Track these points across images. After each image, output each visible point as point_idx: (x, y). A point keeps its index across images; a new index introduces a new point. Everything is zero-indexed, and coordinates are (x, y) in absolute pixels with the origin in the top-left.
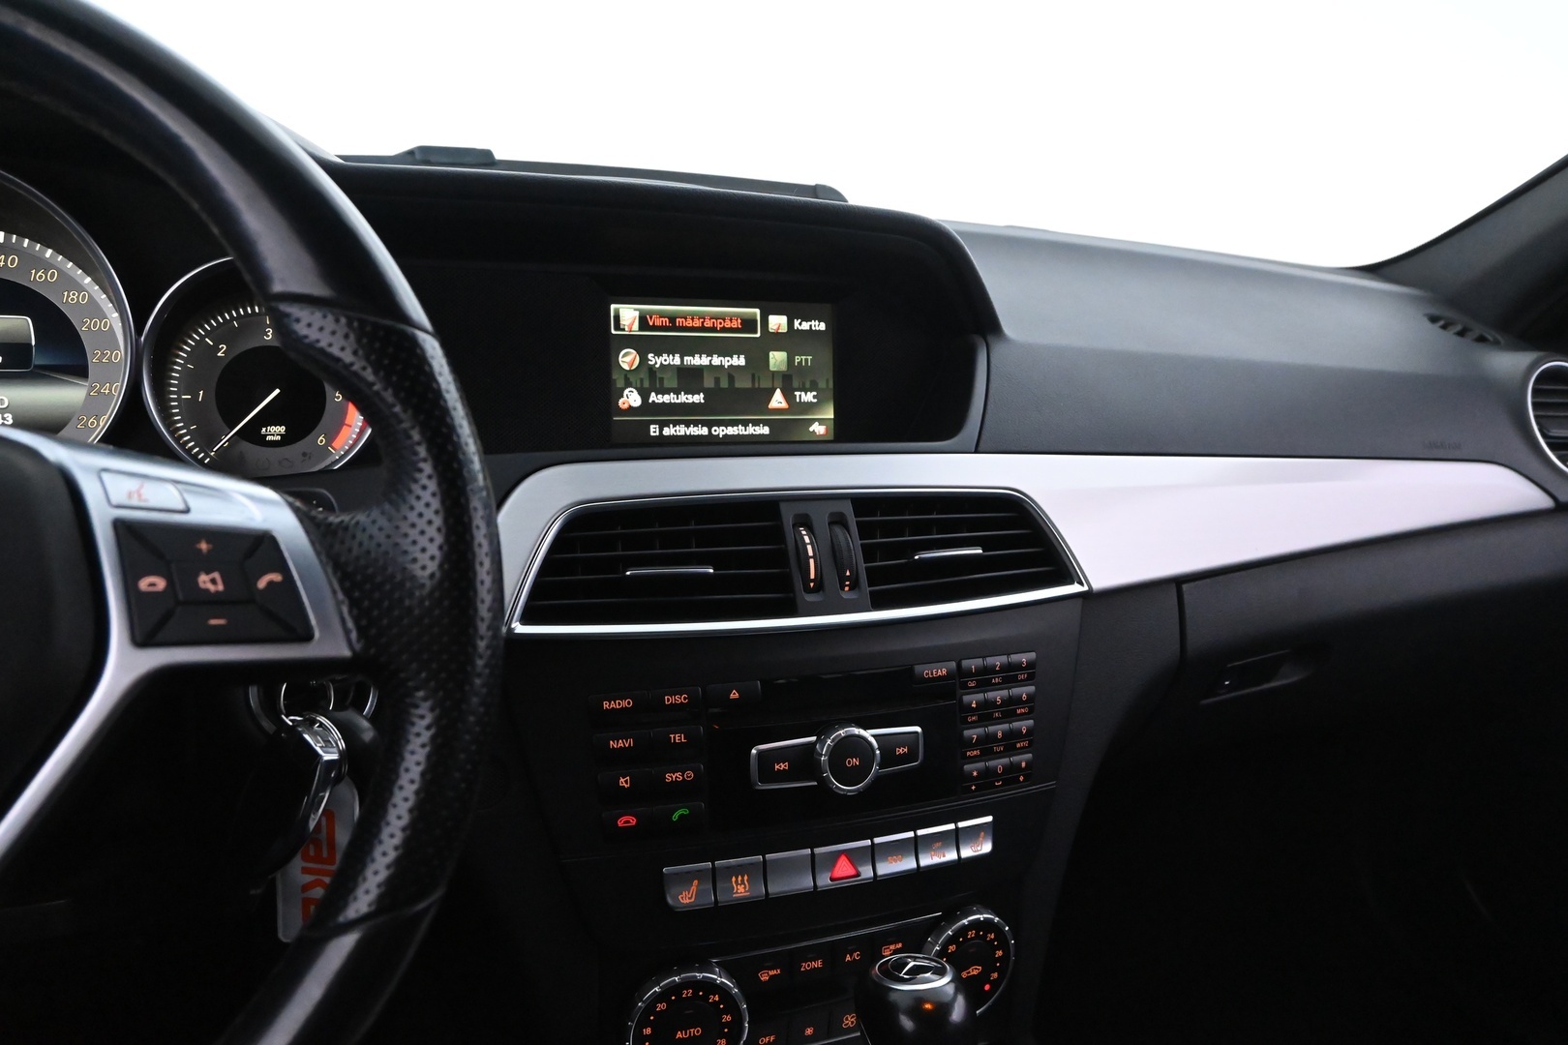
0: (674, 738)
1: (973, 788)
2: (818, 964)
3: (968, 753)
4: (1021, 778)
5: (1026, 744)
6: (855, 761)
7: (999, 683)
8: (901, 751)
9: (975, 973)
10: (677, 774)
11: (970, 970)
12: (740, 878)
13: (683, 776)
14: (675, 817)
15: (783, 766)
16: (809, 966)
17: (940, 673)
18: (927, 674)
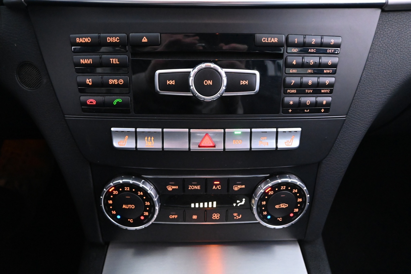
0: (113, 60)
1: (290, 111)
2: (198, 187)
3: (288, 91)
4: (323, 110)
5: (328, 91)
6: (210, 82)
7: (313, 53)
8: (243, 83)
9: (284, 207)
10: (115, 80)
11: (281, 205)
12: (149, 138)
13: (118, 81)
14: (115, 103)
15: (172, 82)
16: (193, 187)
17: (273, 40)
18: (264, 40)
